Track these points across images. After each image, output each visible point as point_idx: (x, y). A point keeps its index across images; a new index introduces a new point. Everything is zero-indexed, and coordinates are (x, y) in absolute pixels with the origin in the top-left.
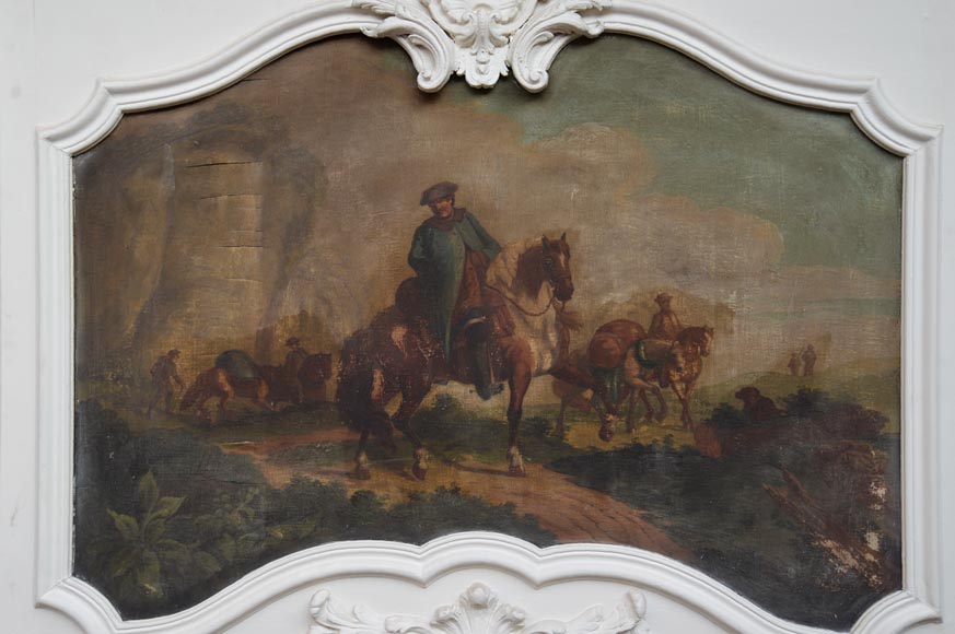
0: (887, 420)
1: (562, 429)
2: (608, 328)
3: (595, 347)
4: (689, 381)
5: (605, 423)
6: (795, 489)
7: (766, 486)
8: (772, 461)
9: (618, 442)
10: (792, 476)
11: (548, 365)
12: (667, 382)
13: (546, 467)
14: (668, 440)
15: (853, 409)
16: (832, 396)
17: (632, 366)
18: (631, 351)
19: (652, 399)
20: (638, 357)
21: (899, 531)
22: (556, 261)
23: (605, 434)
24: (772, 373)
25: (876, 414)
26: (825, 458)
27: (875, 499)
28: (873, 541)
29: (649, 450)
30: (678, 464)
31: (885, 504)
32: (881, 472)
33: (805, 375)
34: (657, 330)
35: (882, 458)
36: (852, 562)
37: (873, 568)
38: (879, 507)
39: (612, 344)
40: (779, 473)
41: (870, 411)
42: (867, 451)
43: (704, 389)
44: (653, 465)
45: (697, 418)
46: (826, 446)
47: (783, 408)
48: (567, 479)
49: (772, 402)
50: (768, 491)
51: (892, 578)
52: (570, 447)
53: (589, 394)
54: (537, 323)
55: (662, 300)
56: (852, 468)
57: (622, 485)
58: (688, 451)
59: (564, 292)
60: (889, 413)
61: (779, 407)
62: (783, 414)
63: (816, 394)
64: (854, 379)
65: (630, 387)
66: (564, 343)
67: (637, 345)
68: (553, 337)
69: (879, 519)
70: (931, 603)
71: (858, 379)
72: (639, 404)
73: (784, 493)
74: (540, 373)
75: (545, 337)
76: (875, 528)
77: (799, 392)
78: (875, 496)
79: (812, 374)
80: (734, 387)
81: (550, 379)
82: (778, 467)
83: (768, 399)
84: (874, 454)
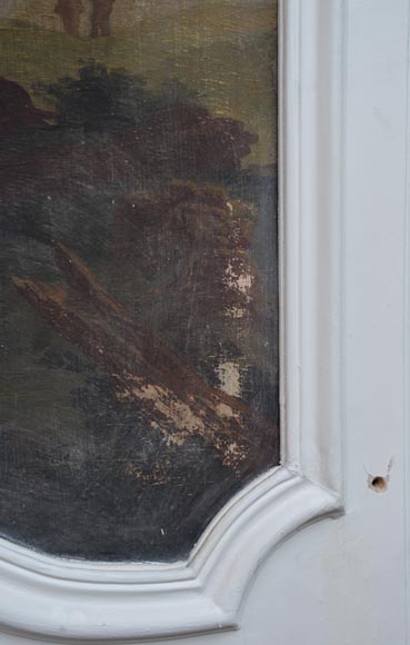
0: (255, 139)
6: (81, 287)
7: (20, 282)
8: (31, 227)
10: (74, 259)
15: (192, 115)
16: (150, 86)
21: (275, 357)
25: (234, 126)
26: (139, 219)
27: (234, 297)
28: (231, 380)
31: (251, 307)
32: (245, 244)
33: (94, 35)
35: (247, 215)
36: (192, 422)
37: (232, 430)
38: (240, 313)
40: (46, 252)
41: (223, 120)
42: (220, 202)
46: (142, 193)
47: (52, 109)
49: (26, 95)
50: (22, 292)
51: (266, 450)
56: (191, 237)
60: (256, 124)
61: (39, 104)
62: (51, 123)
63: (119, 81)
64: (192, 50)
69: (242, 335)
70: (328, 483)
71: (200, 51)
73: (59, 295)
76: (234, 353)
77: (84, 72)
78: (234, 292)
79: (107, 33)
82: (44, 238)
83: (16, 87)
84: (231, 209)
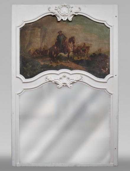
1: (74, 58)
2: (79, 47)
3: (77, 49)
4: (87, 52)
5: (78, 57)
8: (97, 61)
9: (80, 59)
10: (99, 62)
11: (72, 51)
12: (85, 52)
13: (72, 62)
14: (85, 59)
15: (105, 55)
16: (103, 54)
17: (81, 51)
18: (81, 49)
19: (84, 54)
20: (82, 50)
22: (73, 39)
23: (78, 58)
24: (96, 51)
26: (102, 60)
27: (107, 65)
28: (107, 69)
29: (83, 60)
30: (86, 62)
32: (108, 62)
34: (84, 47)
36: (105, 71)
37: (107, 72)
39: (79, 48)
43: (89, 53)
44: (84, 62)
45: (88, 56)
46: (102, 59)
48: (74, 63)
50: (96, 64)
51: (109, 73)
52: (74, 60)
53: (76, 54)
54: (71, 46)
55: (85, 44)
56: (105, 61)
57: (80, 64)
58: (87, 60)
59: (74, 43)
60: (108, 55)
61: (97, 55)
63: (101, 54)
64: (105, 52)
65: (81, 53)
66: (74, 48)
67: (82, 48)
68: (73, 48)
69: (108, 67)
70: (112, 75)
72: (82, 55)
73: (98, 64)
74: (71, 52)
75: (72, 48)
76: (107, 68)
77: (99, 53)
80: (92, 53)
81: (72, 52)
84: (107, 60)
